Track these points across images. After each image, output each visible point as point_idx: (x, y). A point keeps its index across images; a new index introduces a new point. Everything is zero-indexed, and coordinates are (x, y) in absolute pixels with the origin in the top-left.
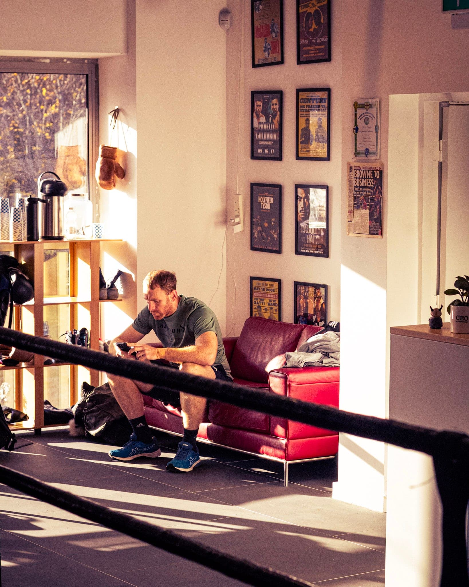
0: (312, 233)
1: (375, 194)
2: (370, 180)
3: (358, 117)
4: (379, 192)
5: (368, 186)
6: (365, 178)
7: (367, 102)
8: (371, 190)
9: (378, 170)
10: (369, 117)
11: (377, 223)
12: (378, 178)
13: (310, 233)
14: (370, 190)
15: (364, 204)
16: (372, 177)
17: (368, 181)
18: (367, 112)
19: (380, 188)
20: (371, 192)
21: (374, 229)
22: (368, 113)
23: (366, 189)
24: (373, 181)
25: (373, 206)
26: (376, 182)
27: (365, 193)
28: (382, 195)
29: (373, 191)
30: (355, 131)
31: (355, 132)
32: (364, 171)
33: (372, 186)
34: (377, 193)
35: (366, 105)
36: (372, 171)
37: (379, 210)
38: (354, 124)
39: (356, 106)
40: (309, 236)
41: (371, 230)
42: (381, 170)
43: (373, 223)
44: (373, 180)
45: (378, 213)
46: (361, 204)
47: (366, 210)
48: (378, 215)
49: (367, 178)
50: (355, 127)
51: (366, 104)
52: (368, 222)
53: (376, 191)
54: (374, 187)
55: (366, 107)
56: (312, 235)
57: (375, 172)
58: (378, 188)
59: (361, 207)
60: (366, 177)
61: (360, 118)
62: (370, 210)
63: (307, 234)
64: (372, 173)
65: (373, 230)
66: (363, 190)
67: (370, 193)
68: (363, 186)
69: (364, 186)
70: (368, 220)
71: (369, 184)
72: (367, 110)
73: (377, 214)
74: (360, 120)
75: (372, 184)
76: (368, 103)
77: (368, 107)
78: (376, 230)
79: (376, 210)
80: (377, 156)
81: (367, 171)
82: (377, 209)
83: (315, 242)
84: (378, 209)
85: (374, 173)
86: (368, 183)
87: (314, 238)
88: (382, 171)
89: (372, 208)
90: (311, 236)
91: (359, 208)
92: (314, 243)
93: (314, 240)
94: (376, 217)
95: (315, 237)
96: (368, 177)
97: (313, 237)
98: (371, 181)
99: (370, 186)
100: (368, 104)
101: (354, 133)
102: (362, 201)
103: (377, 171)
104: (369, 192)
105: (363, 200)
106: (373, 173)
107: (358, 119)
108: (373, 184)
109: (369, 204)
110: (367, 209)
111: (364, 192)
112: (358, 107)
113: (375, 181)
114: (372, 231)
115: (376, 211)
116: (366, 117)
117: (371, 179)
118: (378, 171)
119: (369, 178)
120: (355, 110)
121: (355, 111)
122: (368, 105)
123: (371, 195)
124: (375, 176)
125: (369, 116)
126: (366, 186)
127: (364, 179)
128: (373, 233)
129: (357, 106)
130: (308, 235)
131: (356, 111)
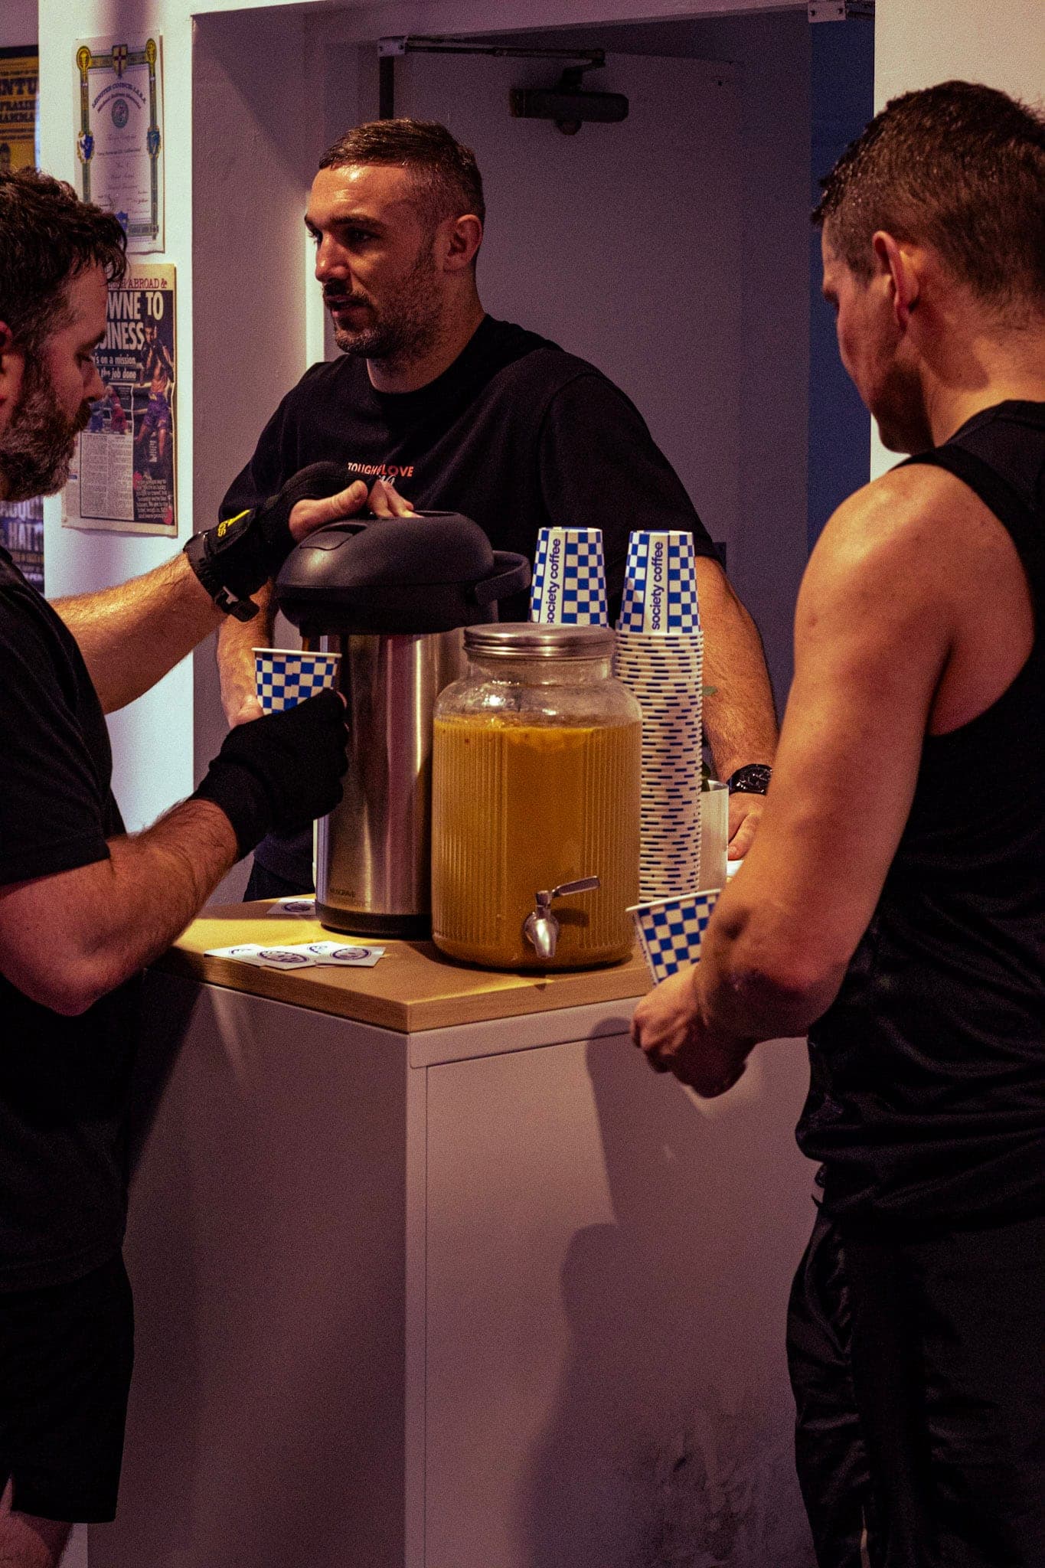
0: (23, 517)
1: (149, 376)
2: (132, 325)
3: (91, 100)
4: (162, 369)
5: (126, 347)
6: (115, 320)
7: (120, 47)
8: (138, 361)
9: (160, 288)
10: (127, 100)
11: (159, 482)
12: (158, 316)
13: (18, 518)
14: (132, 361)
15: (115, 411)
16: (138, 316)
17: (127, 330)
18: (122, 81)
19: (165, 354)
20: (138, 371)
21: (151, 504)
22: (123, 85)
23: (119, 360)
24: (143, 331)
25: (147, 420)
26: (152, 334)
27: (116, 374)
28: (172, 381)
29: (145, 365)
30: (82, 151)
31: (83, 157)
32: (115, 294)
33: (140, 347)
34: (157, 371)
35: (116, 58)
36: (138, 295)
37: (167, 434)
38: (79, 129)
39: (84, 62)
40: (15, 525)
41: (138, 505)
42: (169, 287)
43: (145, 479)
44: (140, 325)
45: (161, 444)
46: (106, 414)
47: (122, 433)
48: (161, 452)
49: (122, 320)
50: (84, 138)
51: (116, 53)
52: (131, 476)
53: (154, 364)
54: (148, 351)
55: (116, 64)
56: (25, 523)
57: (149, 295)
58: (158, 352)
59: (107, 425)
60: (119, 317)
61: (97, 106)
62: (136, 434)
63: (11, 519)
64: (139, 300)
65: (145, 505)
66: (111, 362)
67: (133, 375)
68: (112, 350)
69: (114, 347)
70: (131, 470)
71: (129, 341)
72: (120, 75)
73: (158, 450)
74: (99, 110)
75: (139, 341)
76: (123, 49)
77: (123, 62)
78: (156, 504)
79: (154, 434)
80: (154, 238)
81: (125, 294)
82: (158, 430)
83: (33, 547)
84: (162, 431)
85: (146, 299)
86: (126, 336)
87: (29, 531)
88: (171, 292)
89: (143, 428)
90: (22, 527)
91: (101, 427)
92: (29, 548)
93: (29, 539)
94: (154, 460)
95: (33, 530)
96: (125, 317)
97: (26, 529)
98: (134, 331)
99: (133, 347)
100: (124, 53)
101: (82, 161)
102: (108, 404)
103: (155, 292)
104: (130, 369)
105: (111, 397)
106: (143, 300)
107: (90, 107)
108: (143, 340)
109: (132, 411)
110: (126, 431)
111: (116, 369)
112: (89, 65)
113: (148, 330)
114: (143, 510)
115: (156, 438)
116: (116, 99)
117: (137, 322)
118: (159, 295)
119: (129, 321)
120: (82, 76)
121: (82, 82)
122: (124, 57)
123: (137, 380)
124: (150, 313)
125: (128, 96)
126: (120, 348)
127: (113, 324)
128: (148, 516)
129: (87, 61)
130: (10, 524)
131: (84, 80)
